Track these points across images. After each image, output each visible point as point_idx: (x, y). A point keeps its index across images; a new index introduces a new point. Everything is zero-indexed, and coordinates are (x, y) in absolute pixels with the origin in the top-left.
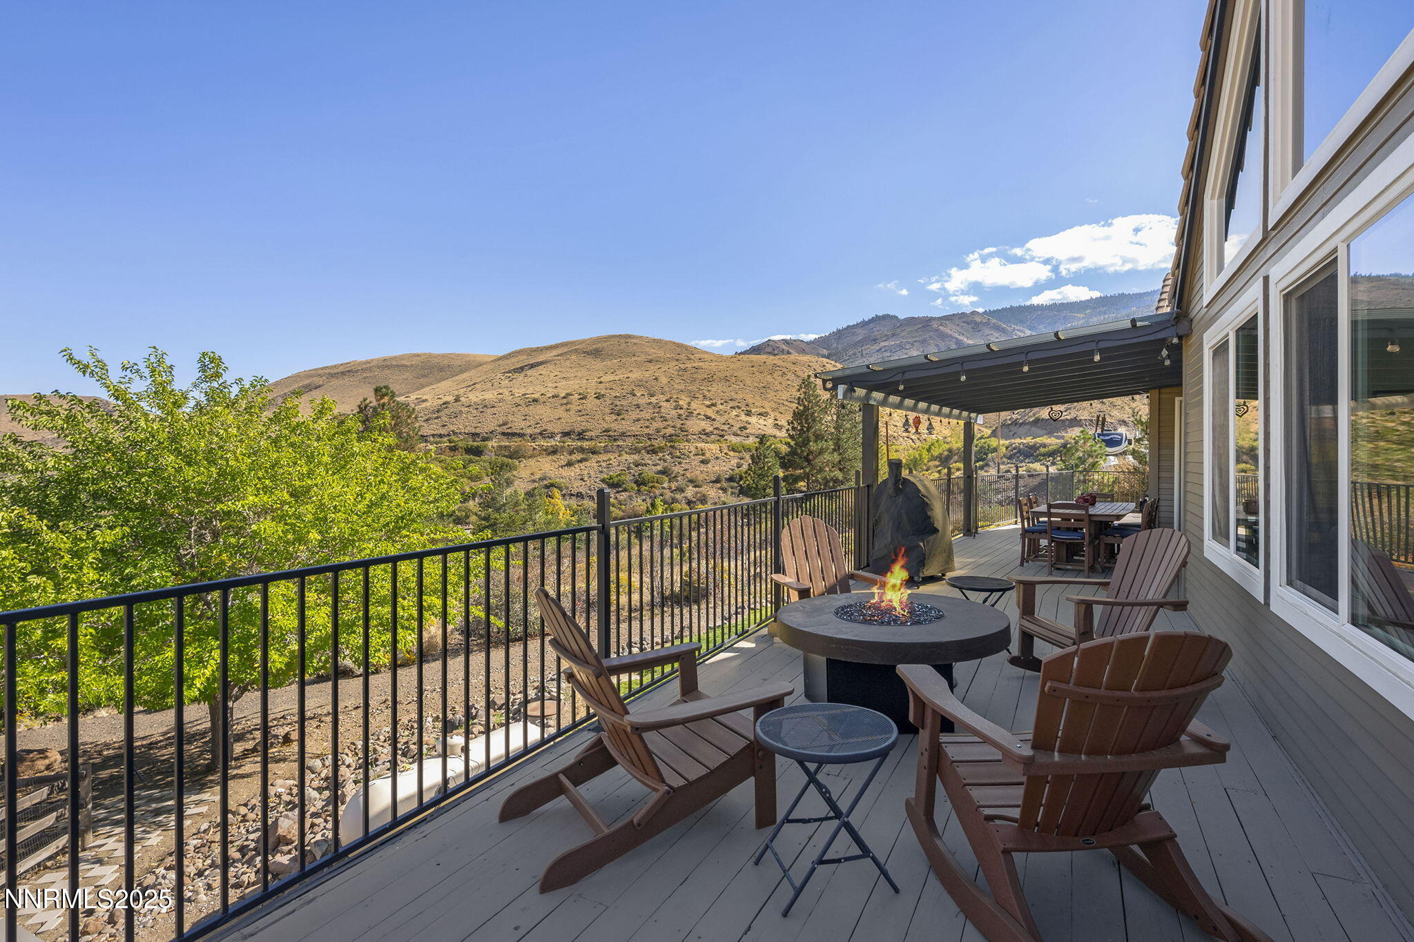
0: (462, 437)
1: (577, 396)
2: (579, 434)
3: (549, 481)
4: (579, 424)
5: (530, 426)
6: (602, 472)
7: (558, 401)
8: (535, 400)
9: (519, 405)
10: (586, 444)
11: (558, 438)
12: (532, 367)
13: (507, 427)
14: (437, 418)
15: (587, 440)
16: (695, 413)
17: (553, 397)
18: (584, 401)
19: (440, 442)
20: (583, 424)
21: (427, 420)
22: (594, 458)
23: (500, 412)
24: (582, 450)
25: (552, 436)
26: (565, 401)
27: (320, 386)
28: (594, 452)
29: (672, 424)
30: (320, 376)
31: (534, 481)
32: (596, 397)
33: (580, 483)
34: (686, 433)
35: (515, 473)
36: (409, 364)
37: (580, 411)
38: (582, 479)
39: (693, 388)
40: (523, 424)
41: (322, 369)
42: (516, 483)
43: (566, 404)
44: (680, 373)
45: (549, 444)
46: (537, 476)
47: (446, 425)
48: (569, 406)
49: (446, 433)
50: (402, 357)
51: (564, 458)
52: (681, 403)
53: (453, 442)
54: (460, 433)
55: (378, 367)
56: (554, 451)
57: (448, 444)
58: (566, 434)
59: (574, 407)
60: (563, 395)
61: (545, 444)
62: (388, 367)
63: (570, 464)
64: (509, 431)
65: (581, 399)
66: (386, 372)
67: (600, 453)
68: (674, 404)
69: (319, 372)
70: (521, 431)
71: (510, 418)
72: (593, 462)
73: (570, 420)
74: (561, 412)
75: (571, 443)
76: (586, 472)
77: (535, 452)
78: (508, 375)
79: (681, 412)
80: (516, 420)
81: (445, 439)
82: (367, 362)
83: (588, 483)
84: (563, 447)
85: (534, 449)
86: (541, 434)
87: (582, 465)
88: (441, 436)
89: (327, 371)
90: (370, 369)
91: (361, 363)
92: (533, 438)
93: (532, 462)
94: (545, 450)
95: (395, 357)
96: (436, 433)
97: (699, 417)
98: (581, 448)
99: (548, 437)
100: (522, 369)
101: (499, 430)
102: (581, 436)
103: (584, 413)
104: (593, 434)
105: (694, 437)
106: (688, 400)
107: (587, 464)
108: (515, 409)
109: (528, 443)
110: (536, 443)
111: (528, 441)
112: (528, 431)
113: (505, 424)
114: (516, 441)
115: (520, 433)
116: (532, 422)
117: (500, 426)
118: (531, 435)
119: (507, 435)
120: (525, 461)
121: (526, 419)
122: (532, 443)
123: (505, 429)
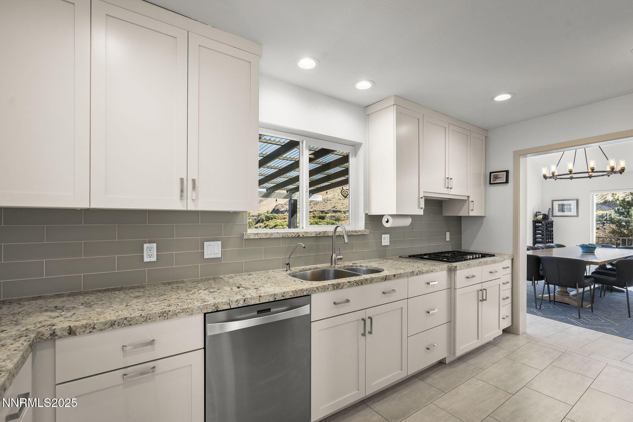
0: (318, 212)
5: (344, 208)
23: (333, 202)
40: (341, 207)
47: (313, 208)
53: (315, 214)
54: (317, 211)
57: (313, 215)
64: (336, 210)
70: (340, 210)
71: (337, 205)
77: (345, 218)
80: (339, 205)
85: (345, 217)
93: (343, 222)
108: (339, 201)
109: (343, 215)
110: (346, 215)
111: (343, 214)
112: (343, 210)
113: (334, 207)
114: (338, 214)
115: (340, 211)
116: (345, 206)
117: (332, 208)
118: (344, 212)
119: (335, 212)
120: (341, 222)
121: (342, 205)
122: (344, 215)
123: (334, 209)
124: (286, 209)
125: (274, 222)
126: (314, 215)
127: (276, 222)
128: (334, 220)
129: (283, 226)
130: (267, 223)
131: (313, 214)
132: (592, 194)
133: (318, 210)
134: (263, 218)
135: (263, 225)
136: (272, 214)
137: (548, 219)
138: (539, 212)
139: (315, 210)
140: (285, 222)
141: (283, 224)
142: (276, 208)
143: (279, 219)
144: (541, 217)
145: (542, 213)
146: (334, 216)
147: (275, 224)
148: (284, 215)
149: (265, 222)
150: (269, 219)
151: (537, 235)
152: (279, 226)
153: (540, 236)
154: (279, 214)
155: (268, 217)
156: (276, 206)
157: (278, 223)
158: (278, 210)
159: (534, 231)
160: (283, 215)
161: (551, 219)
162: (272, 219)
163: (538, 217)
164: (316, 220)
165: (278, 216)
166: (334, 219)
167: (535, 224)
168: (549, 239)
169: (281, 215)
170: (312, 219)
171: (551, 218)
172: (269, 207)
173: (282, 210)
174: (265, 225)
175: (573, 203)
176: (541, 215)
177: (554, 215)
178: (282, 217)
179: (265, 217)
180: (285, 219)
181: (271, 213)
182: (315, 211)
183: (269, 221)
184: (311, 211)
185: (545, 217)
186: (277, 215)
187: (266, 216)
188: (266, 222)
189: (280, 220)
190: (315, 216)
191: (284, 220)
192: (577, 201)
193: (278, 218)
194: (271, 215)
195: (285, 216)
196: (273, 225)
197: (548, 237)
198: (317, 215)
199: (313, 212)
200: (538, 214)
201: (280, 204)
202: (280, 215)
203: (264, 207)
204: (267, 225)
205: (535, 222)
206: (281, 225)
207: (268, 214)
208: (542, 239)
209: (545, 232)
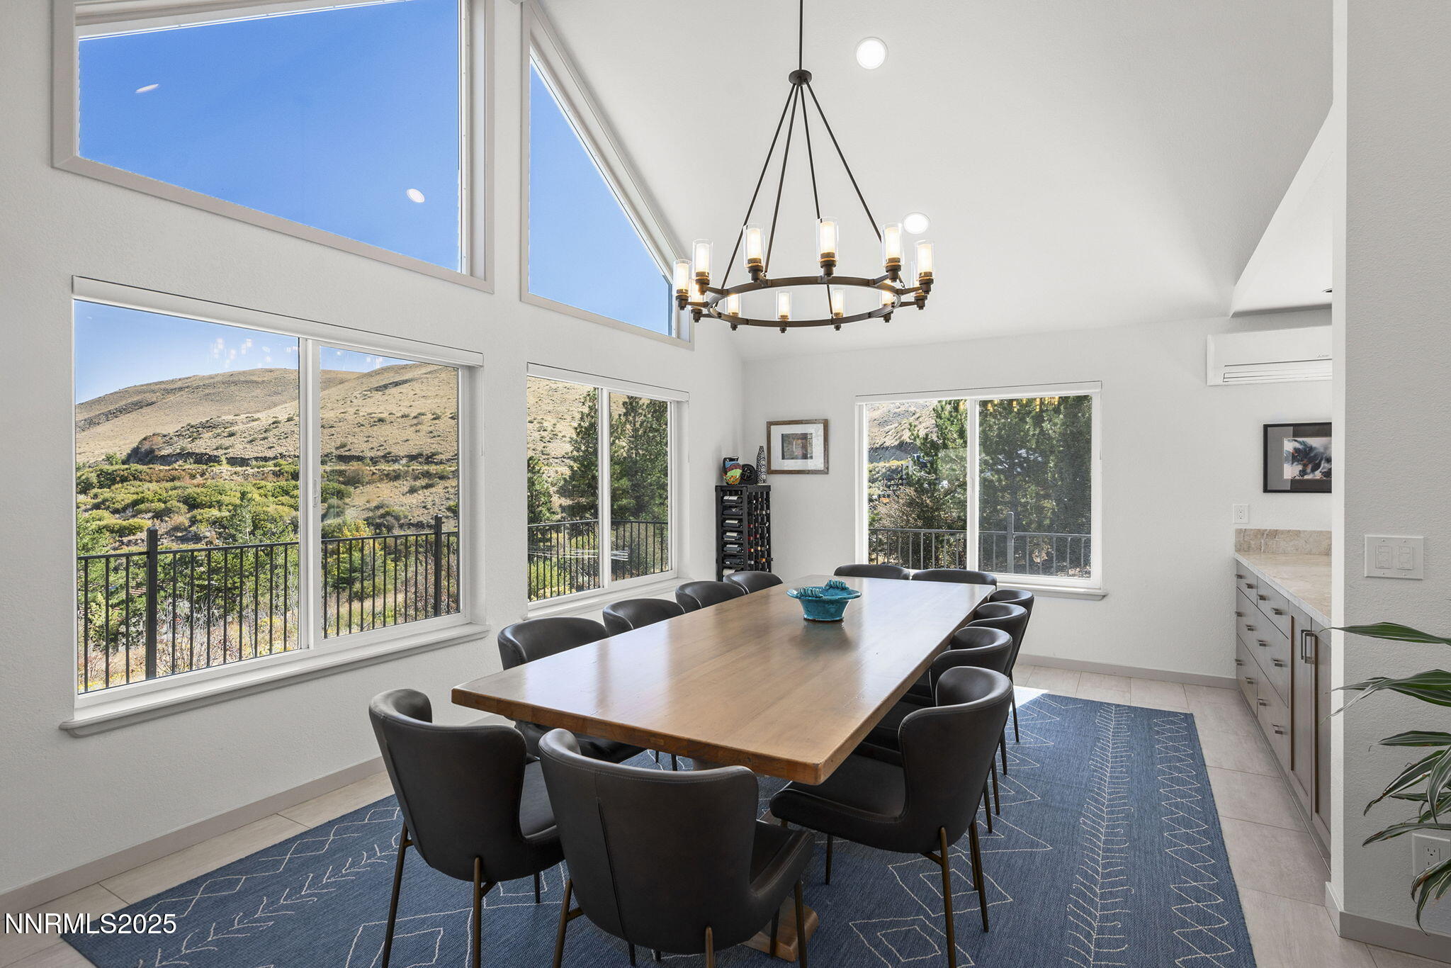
0: (290, 461)
1: (431, 417)
2: (428, 457)
3: (387, 509)
4: (427, 446)
5: (372, 448)
6: (448, 499)
7: (408, 422)
8: (381, 420)
9: (363, 425)
10: (433, 469)
11: (404, 461)
12: (396, 385)
13: (346, 449)
14: (264, 439)
15: (436, 464)
16: (560, 435)
17: (402, 417)
18: (437, 421)
19: (264, 467)
20: (433, 446)
21: (251, 441)
22: (442, 484)
23: (338, 433)
24: (427, 474)
25: (396, 460)
26: (415, 421)
27: (153, 403)
28: (442, 478)
29: (533, 447)
30: (154, 392)
31: (369, 510)
32: (451, 418)
33: (422, 510)
34: (546, 457)
35: (347, 500)
36: (260, 380)
37: (431, 432)
38: (424, 507)
39: (563, 409)
40: (365, 446)
41: (156, 384)
42: (347, 512)
43: (416, 425)
44: (550, 393)
45: (391, 469)
46: (374, 504)
47: (273, 447)
48: (419, 427)
49: (272, 456)
50: (252, 373)
51: (405, 485)
52: (545, 424)
53: (280, 465)
54: (289, 456)
55: (223, 383)
56: (396, 477)
57: (273, 468)
58: (412, 458)
59: (425, 428)
60: (413, 415)
61: (387, 468)
62: (235, 383)
63: (412, 491)
64: (347, 453)
65: (435, 419)
66: (233, 388)
67: (449, 478)
68: (538, 425)
69: (152, 388)
70: (361, 454)
71: (350, 439)
72: (439, 489)
73: (420, 442)
74: (410, 433)
75: (416, 467)
76: (430, 499)
77: (374, 476)
78: (366, 393)
79: (544, 434)
80: (356, 441)
81: (271, 463)
82: (211, 377)
83: (431, 511)
84: (407, 472)
85: (374, 474)
86: (384, 457)
87: (427, 492)
88: (266, 459)
89: (163, 386)
90: (214, 385)
91: (203, 378)
92: (374, 461)
93: (369, 488)
94: (387, 475)
95: (244, 372)
96: (260, 455)
97: (564, 439)
98: (428, 472)
99: (393, 460)
100: (386, 387)
101: (336, 453)
102: (429, 459)
103: (435, 434)
104: (443, 457)
105: (556, 460)
106: (554, 421)
107: (433, 490)
108: (357, 430)
109: (368, 468)
110: (377, 467)
111: (368, 465)
112: (369, 454)
113: (343, 446)
114: (354, 466)
115: (359, 456)
116: (375, 445)
117: (337, 448)
118: (372, 459)
119: (342, 459)
120: (361, 488)
121: (368, 441)
122: (372, 468)
123: (342, 452)
124: (178, 451)
125: (133, 490)
126: (278, 468)
127: (140, 489)
128: (340, 482)
129: (165, 502)
130: (106, 493)
131: (275, 465)
132: (860, 405)
133: (292, 453)
134: (87, 479)
135: (89, 500)
136: (126, 466)
137: (757, 482)
138: (731, 460)
139: (280, 454)
140: (175, 489)
141: (165, 495)
142: (146, 446)
143: (150, 482)
144: (737, 473)
145: (741, 462)
146: (341, 473)
147: (135, 497)
148: (170, 468)
149: (96, 490)
150: (114, 482)
151: (728, 534)
152: (152, 501)
153: (735, 534)
154: (151, 466)
155: (107, 474)
156: (145, 439)
157: (149, 495)
158: (152, 451)
159: (720, 523)
160: (167, 468)
161: (764, 482)
162: (124, 480)
163: (729, 474)
164: (283, 483)
165: (148, 470)
166: (341, 479)
167: (723, 497)
168: (757, 544)
169: (162, 467)
170: (270, 479)
171: (764, 476)
172: (122, 443)
173: (164, 452)
174: (96, 501)
175: (816, 432)
176: (736, 466)
177: (773, 468)
178: (162, 475)
179: (98, 476)
180: (173, 479)
181: (124, 463)
182: (282, 456)
183: (113, 488)
184: (268, 456)
185: (750, 474)
186: (145, 468)
187: (101, 470)
188: (100, 491)
189: (154, 483)
190: (280, 471)
191: (169, 485)
192: (826, 424)
193: (147, 478)
194: (119, 470)
195: (174, 473)
196: (127, 501)
197: (756, 538)
198: (287, 468)
199: (275, 458)
200: (728, 464)
201: (158, 434)
202: (158, 467)
203: (103, 443)
204: (104, 501)
205: (722, 490)
206: (160, 500)
207: (112, 465)
208: (740, 545)
209: (745, 523)
